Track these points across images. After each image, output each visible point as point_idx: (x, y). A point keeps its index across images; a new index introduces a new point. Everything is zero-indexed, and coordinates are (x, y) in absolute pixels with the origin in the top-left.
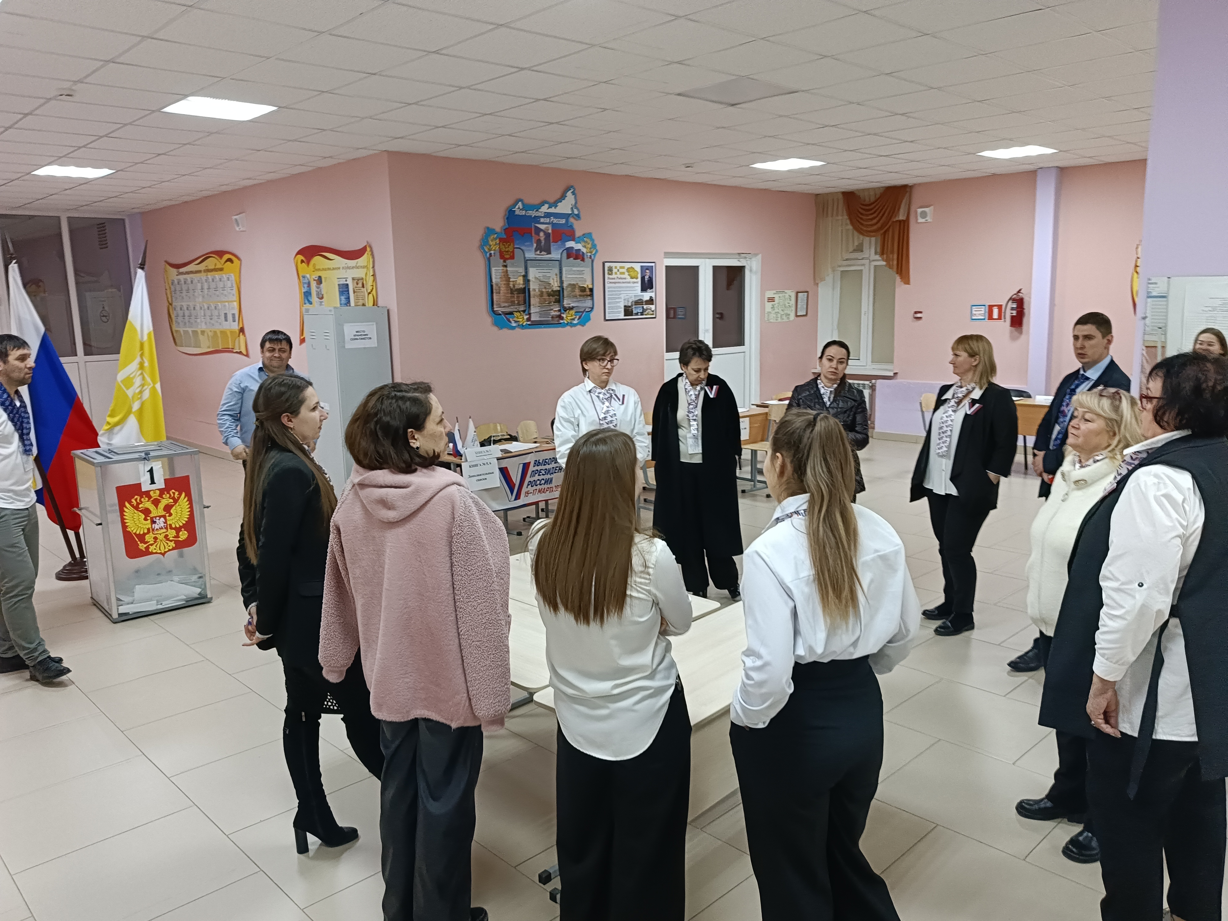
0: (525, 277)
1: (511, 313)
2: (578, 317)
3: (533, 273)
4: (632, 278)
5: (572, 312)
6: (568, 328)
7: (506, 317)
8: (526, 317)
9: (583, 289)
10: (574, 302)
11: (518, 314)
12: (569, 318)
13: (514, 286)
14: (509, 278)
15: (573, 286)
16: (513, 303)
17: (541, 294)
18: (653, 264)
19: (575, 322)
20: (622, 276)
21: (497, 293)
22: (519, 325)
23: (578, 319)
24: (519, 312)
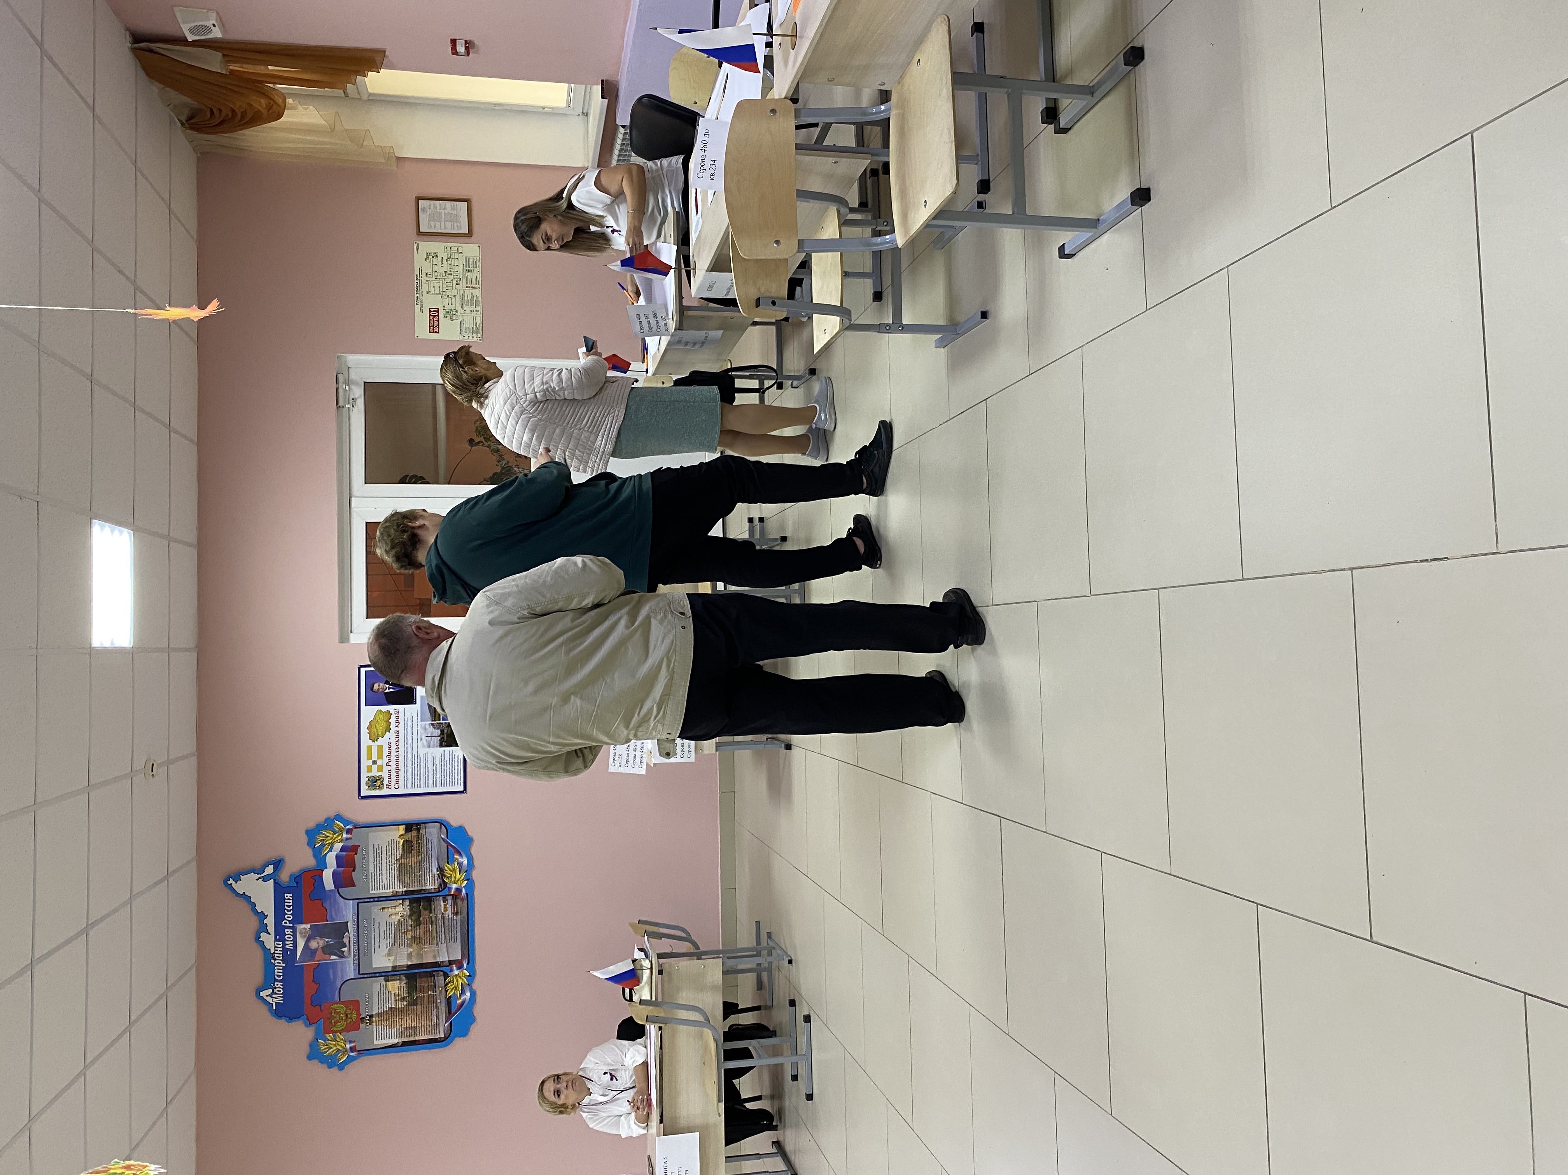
0: (388, 975)
1: (449, 1002)
2: (456, 857)
3: (382, 961)
4: (388, 729)
7: (455, 1012)
8: (456, 971)
9: (408, 847)
10: (430, 867)
11: (450, 987)
12: (458, 876)
13: (403, 999)
14: (390, 1009)
15: (403, 870)
16: (432, 1000)
17: (416, 940)
18: (363, 670)
19: (465, 861)
20: (385, 752)
21: (415, 1035)
22: (469, 984)
23: (460, 855)
24: (446, 985)
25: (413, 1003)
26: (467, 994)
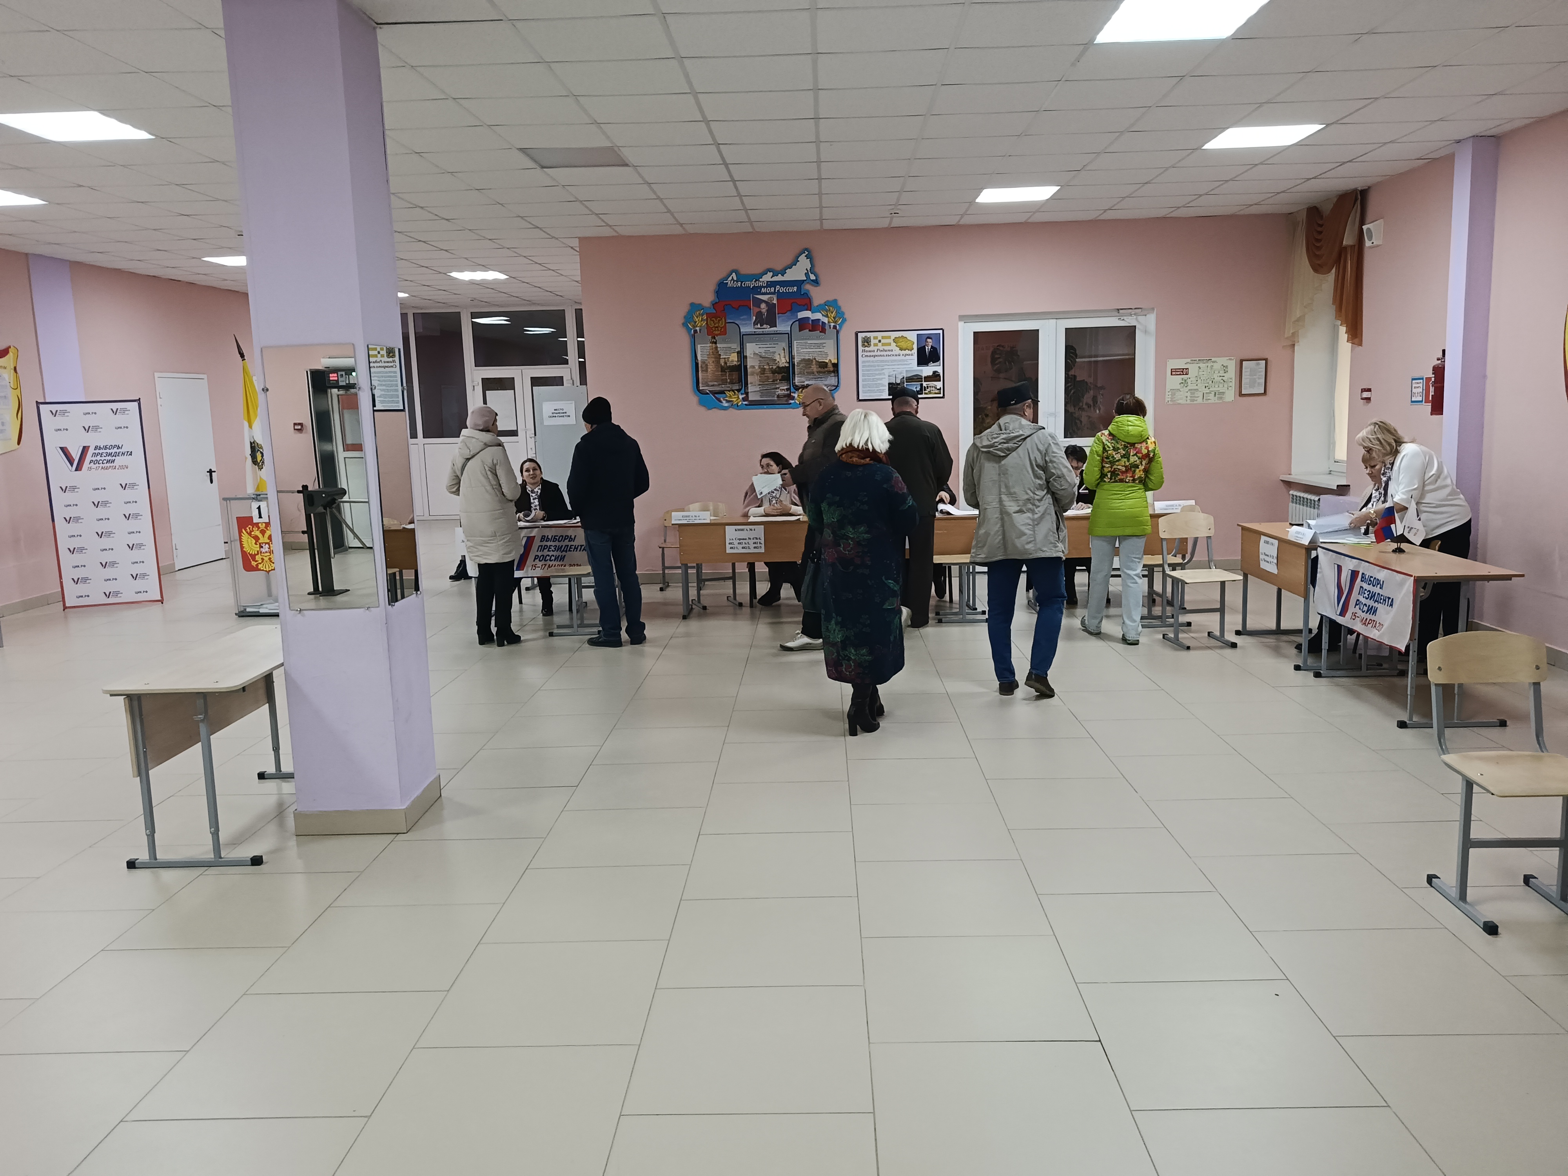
0: (741, 353)
3: (751, 349)
7: (715, 397)
8: (741, 397)
9: (823, 365)
11: (731, 393)
13: (726, 363)
14: (719, 355)
15: (808, 362)
16: (724, 382)
17: (763, 371)
20: (886, 348)
21: (702, 371)
22: (732, 405)
24: (733, 391)
25: (723, 369)
26: (726, 404)
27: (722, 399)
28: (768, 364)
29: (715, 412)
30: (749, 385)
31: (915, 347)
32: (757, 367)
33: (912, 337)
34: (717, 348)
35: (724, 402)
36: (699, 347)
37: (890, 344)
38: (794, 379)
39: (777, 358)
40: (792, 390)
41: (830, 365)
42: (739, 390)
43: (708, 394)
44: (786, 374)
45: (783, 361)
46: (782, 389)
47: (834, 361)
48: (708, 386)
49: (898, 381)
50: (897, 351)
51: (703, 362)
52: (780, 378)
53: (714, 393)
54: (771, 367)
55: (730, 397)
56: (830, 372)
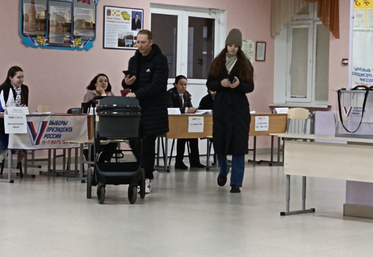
0: (47, 12)
1: (35, 36)
2: (83, 44)
3: (53, 9)
4: (125, 19)
5: (79, 40)
6: (76, 51)
7: (31, 39)
8: (45, 40)
9: (88, 24)
10: (81, 33)
11: (40, 37)
12: (77, 44)
13: (38, 17)
14: (35, 12)
15: (81, 21)
16: (37, 30)
17: (58, 25)
18: (142, 11)
19: (82, 47)
20: (118, 17)
21: (25, 21)
22: (40, 45)
23: (84, 45)
24: (41, 36)
25: (37, 21)
26: (37, 44)
27: (35, 41)
28: (61, 21)
29: (31, 49)
30: (50, 33)
31: (131, 18)
32: (55, 22)
33: (130, 12)
34: (34, 7)
35: (36, 43)
36: (25, 5)
37: (119, 15)
38: (73, 31)
39: (65, 17)
40: (72, 38)
41: (91, 25)
42: (44, 36)
43: (27, 36)
44: (69, 27)
45: (68, 19)
46: (67, 37)
47: (94, 22)
48: (28, 31)
49: (123, 38)
50: (122, 20)
51: (26, 15)
52: (66, 30)
53: (32, 36)
54: (62, 22)
55: (40, 40)
56: (91, 29)
